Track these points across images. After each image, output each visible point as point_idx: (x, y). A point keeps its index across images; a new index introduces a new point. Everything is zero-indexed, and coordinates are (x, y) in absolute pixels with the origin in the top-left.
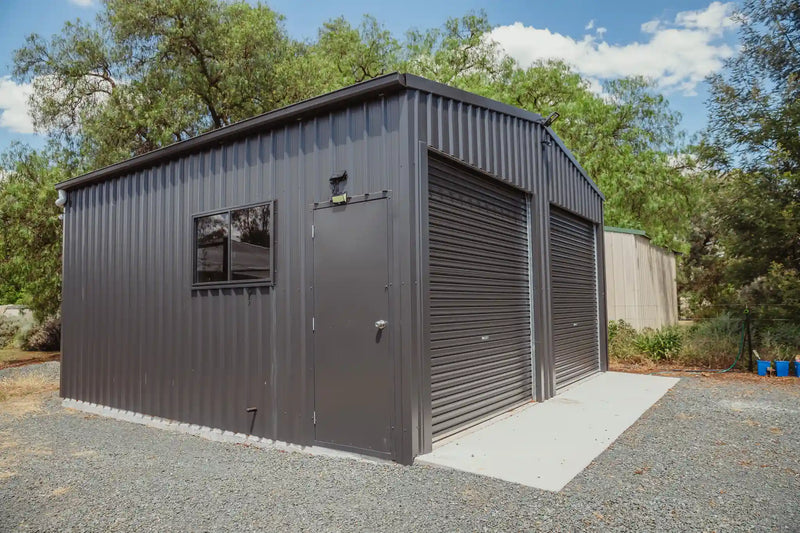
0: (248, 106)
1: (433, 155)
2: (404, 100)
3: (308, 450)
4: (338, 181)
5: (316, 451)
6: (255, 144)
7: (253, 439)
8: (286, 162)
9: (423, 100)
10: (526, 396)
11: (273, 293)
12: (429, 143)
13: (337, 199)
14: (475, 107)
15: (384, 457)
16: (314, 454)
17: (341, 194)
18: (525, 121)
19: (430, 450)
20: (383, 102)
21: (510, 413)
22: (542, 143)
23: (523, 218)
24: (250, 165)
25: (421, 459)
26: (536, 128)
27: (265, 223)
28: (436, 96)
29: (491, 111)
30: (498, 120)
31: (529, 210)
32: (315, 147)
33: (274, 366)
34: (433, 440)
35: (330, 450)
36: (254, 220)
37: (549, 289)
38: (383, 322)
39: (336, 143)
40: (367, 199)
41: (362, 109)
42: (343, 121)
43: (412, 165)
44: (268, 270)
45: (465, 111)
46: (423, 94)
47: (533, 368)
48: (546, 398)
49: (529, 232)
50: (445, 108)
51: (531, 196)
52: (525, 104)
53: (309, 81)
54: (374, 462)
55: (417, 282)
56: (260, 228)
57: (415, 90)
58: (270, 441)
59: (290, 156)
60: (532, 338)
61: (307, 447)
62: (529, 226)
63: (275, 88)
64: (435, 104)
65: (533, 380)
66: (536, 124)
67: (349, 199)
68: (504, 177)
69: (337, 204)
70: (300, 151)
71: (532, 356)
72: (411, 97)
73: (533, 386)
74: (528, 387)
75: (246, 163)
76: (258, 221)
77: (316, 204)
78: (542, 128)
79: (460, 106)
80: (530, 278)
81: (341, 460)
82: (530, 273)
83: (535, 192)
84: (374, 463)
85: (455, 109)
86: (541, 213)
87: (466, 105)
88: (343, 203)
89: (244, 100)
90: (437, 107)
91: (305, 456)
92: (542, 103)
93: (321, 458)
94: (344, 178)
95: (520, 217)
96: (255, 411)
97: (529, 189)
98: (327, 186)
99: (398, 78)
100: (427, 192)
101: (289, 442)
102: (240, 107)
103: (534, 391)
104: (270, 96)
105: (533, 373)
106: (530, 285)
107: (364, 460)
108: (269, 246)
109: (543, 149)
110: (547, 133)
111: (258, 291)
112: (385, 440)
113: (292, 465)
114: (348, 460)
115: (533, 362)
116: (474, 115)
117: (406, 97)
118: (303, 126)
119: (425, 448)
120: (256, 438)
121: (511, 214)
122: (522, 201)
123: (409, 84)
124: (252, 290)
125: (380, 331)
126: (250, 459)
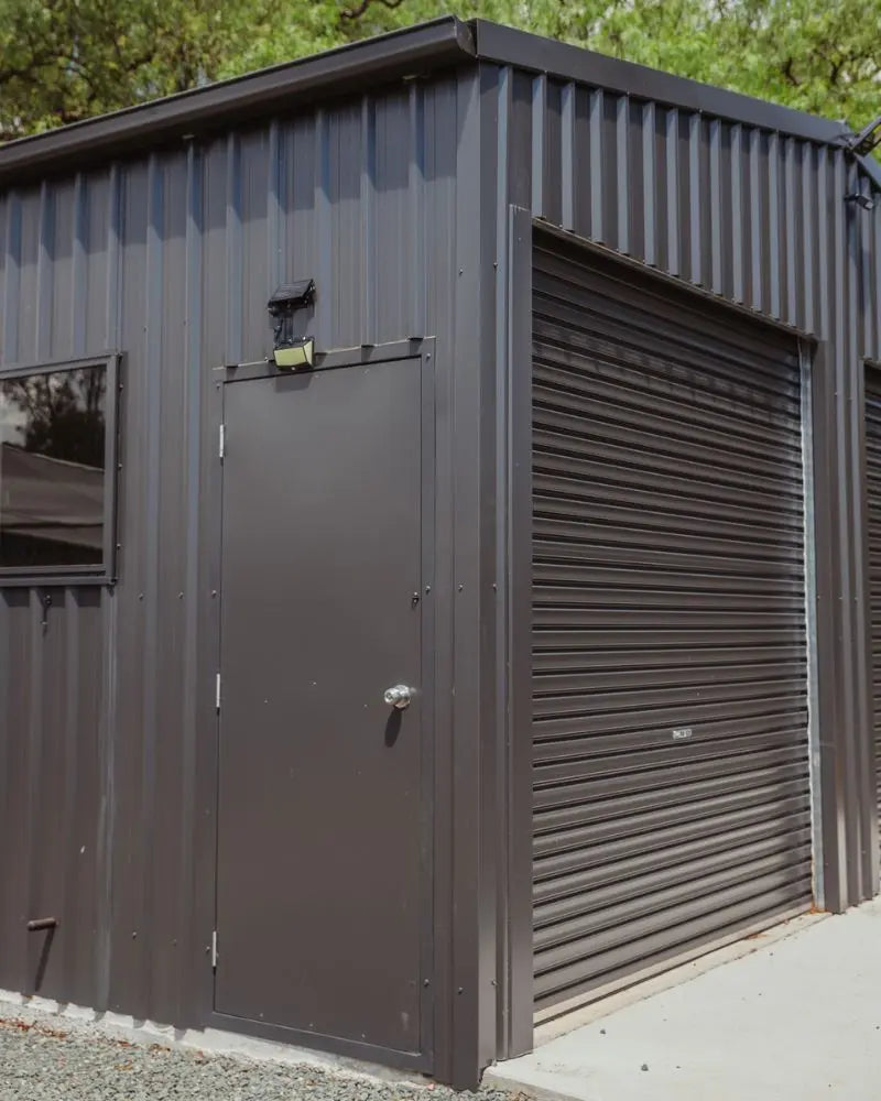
0: (49, 77)
1: (546, 243)
2: (472, 91)
3: (195, 1041)
4: (291, 309)
5: (214, 1043)
6: (68, 201)
7: (42, 1007)
8: (150, 251)
9: (521, 93)
10: (794, 894)
11: (110, 602)
12: (537, 210)
13: (286, 357)
14: (663, 108)
15: (402, 1066)
16: (209, 1051)
17: (299, 342)
18: (800, 141)
19: (528, 1048)
20: (413, 98)
21: (750, 943)
22: (848, 199)
23: (791, 408)
24: (52, 253)
25: (502, 1071)
26: (831, 160)
27: (95, 393)
28: (557, 82)
29: (708, 118)
30: (726, 143)
31: (806, 384)
32: (230, 211)
33: (108, 803)
34: (537, 1017)
35: (254, 1041)
36: (66, 385)
37: (859, 599)
38: (403, 690)
39: (286, 204)
40: (367, 358)
41: (359, 115)
42: (309, 143)
43: (489, 269)
44: (101, 525)
45: (636, 119)
46: (525, 75)
47: (814, 816)
48: (853, 901)
49: (805, 444)
50: (582, 112)
51: (812, 345)
52: (804, 80)
53: (218, 18)
54: (374, 1078)
55: (499, 585)
56: (82, 405)
57: (501, 65)
58: (88, 1014)
59: (163, 234)
60: (811, 733)
61: (190, 1032)
62: (805, 429)
63: (124, 31)
64: (554, 104)
65: (815, 849)
66: (832, 148)
67: (317, 356)
68: (738, 298)
69: (286, 370)
70: (190, 222)
71: (813, 783)
72: (489, 85)
73: (816, 866)
74: (801, 869)
75: (41, 249)
76: (75, 388)
77: (232, 369)
78: (849, 158)
79: (623, 108)
80: (808, 570)
81: (284, 1071)
82: (808, 555)
83: (825, 336)
84: (374, 1081)
85: (610, 114)
86: (840, 392)
87: (638, 102)
88: (304, 369)
89: (38, 61)
90: (559, 111)
91: (184, 1057)
92: (855, 79)
93: (229, 1064)
94: (306, 300)
95: (778, 404)
96: (52, 926)
97: (809, 329)
98: (261, 321)
99: (455, 34)
100: (529, 341)
101: (140, 1016)
102: (27, 78)
103: (817, 882)
104: (110, 51)
105: (815, 832)
106: (809, 588)
107: (347, 1073)
108: (101, 465)
109: (850, 215)
110: (862, 172)
111: (70, 597)
112: (405, 1016)
113: (148, 1084)
114: (303, 1070)
115: (814, 800)
116: (661, 129)
117: (475, 85)
118: (197, 156)
119: (513, 1042)
120: (50, 1006)
121: (758, 397)
122: (789, 359)
123: (484, 50)
124: (52, 595)
125: (396, 714)
126: (30, 1066)
